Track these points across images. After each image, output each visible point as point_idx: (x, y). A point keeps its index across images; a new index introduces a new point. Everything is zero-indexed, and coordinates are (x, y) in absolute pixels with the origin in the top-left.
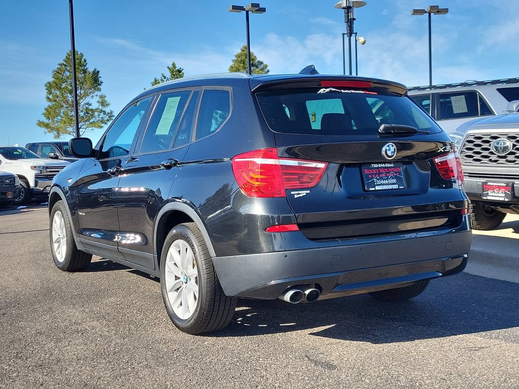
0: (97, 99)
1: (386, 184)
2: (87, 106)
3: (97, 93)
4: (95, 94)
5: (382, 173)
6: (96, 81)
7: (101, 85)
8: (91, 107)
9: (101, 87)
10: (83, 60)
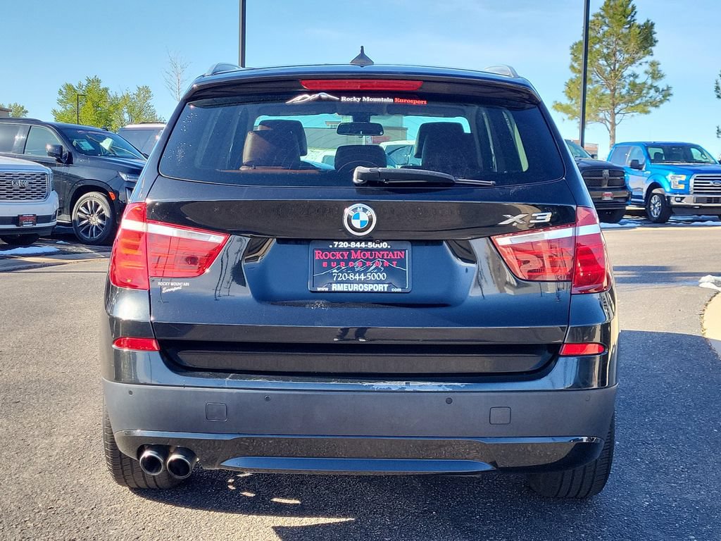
0: (646, 67)
1: (360, 282)
2: (632, 79)
3: (648, 58)
4: (644, 60)
5: (354, 261)
6: (646, 37)
7: (654, 45)
8: (638, 81)
9: (653, 48)
10: (630, 6)
